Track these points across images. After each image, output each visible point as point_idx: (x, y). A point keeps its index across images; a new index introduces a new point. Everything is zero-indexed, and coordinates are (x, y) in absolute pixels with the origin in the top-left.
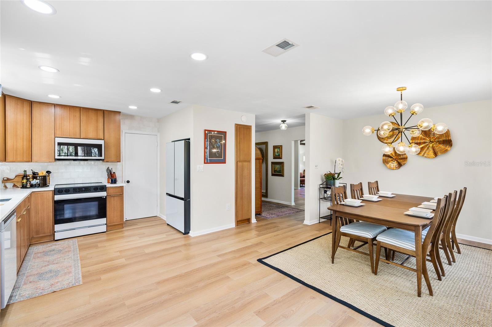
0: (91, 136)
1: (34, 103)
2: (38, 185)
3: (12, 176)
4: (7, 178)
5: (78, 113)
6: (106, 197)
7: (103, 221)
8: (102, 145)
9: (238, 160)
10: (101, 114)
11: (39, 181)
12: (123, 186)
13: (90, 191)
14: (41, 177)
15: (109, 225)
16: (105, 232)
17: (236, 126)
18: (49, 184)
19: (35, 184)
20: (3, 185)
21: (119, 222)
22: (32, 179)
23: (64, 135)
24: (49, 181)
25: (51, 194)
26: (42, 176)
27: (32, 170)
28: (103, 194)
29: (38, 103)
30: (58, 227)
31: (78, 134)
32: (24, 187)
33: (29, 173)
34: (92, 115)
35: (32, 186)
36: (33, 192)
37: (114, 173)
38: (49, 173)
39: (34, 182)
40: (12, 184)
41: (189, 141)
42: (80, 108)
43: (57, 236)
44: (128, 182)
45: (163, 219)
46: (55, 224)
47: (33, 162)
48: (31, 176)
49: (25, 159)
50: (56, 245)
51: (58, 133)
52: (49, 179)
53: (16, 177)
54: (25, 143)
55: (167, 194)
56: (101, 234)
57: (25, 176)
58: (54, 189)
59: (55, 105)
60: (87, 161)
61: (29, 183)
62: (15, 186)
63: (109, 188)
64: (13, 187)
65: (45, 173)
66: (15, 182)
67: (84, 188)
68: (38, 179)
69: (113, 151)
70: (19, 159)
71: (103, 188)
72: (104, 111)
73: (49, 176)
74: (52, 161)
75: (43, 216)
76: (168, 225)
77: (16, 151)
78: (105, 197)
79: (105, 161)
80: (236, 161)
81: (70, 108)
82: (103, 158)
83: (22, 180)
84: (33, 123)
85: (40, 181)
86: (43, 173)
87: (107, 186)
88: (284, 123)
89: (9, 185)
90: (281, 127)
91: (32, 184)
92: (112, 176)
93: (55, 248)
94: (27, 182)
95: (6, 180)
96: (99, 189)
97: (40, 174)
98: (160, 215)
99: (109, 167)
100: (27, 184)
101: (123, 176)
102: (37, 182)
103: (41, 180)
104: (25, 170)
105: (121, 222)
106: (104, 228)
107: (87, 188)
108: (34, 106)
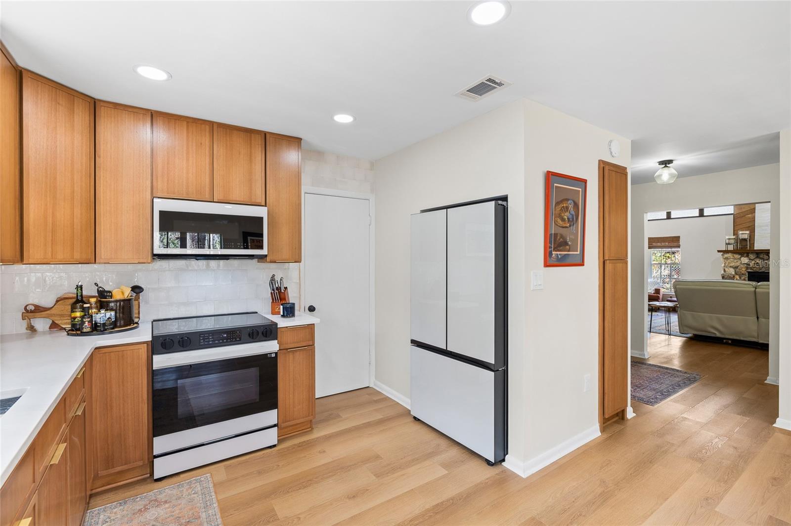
0: (236, 195)
1: (102, 104)
2: (111, 324)
3: (47, 301)
4: (36, 306)
5: (207, 134)
6: (276, 353)
7: (270, 417)
8: (262, 218)
9: (606, 258)
10: (258, 141)
11: (113, 313)
12: (314, 324)
13: (240, 340)
14: (118, 304)
15: (283, 425)
16: (274, 446)
17: (602, 166)
18: (139, 318)
19: (104, 324)
20: (24, 324)
21: (307, 417)
22: (97, 308)
23: (174, 194)
24: (137, 312)
26: (120, 301)
27: (96, 284)
28: (270, 347)
29: (111, 106)
30: (161, 443)
31: (207, 189)
32: (76, 330)
33: (90, 291)
34: (239, 142)
35: (96, 329)
36: (96, 348)
37: (286, 288)
38: (137, 290)
39: (102, 316)
40: (48, 320)
41: (505, 202)
42: (211, 124)
43: (161, 468)
44: (312, 309)
45: (387, 399)
46: (155, 436)
47: (99, 263)
48: (93, 300)
49: (77, 256)
51: (160, 185)
52: (137, 308)
53: (57, 301)
54: (77, 211)
55: (413, 342)
57: (79, 301)
58: (153, 337)
59: (154, 116)
61: (89, 322)
62: (54, 326)
63: (283, 330)
64: (50, 328)
65: (127, 293)
66: (54, 315)
67: (224, 332)
68: (112, 310)
69: (284, 234)
70: (60, 256)
71: (268, 332)
72: (265, 134)
73: (137, 298)
74: (145, 261)
75: (124, 414)
76: (415, 418)
78: (273, 355)
79: (268, 259)
80: (602, 260)
81: (188, 122)
82: (264, 252)
83: (72, 311)
84: (99, 157)
85: (116, 313)
86: (123, 293)
87: (278, 327)
88: (666, 166)
89: (41, 324)
90: (660, 176)
91: (96, 323)
92: (282, 296)
94: (82, 317)
95: (32, 312)
96: (260, 334)
97: (117, 296)
98: (375, 385)
99: (274, 275)
100: (83, 323)
101: (300, 295)
102: (109, 318)
103: (118, 311)
104: (80, 284)
105: (309, 416)
106: (271, 437)
107: (233, 331)
108: (102, 112)
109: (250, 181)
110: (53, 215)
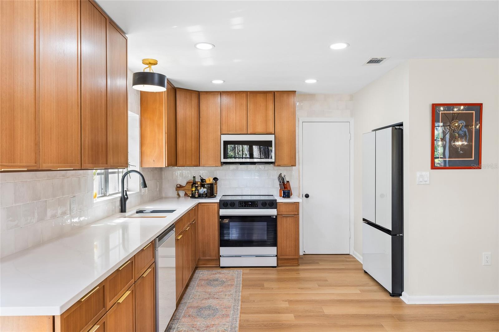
0: (259, 130)
1: (202, 93)
2: (205, 194)
3: (184, 183)
4: (180, 185)
5: (245, 99)
6: (276, 216)
7: (273, 250)
8: (271, 141)
10: (270, 97)
11: (206, 189)
12: (299, 202)
13: (257, 207)
14: (208, 185)
15: (281, 257)
16: (275, 267)
18: (217, 194)
19: (203, 194)
20: (176, 193)
21: (294, 256)
22: (200, 187)
23: (230, 131)
24: (216, 190)
25: (216, 206)
26: (209, 184)
27: (200, 176)
28: (272, 212)
29: (205, 93)
30: (224, 251)
31: (245, 128)
32: (193, 197)
33: (198, 180)
34: (260, 99)
35: (200, 196)
36: (199, 203)
37: (288, 182)
38: (216, 180)
39: (202, 190)
40: (183, 191)
41: (401, 127)
42: (246, 92)
43: (224, 262)
44: (307, 196)
45: (358, 261)
46: (221, 246)
47: (201, 166)
48: (199, 183)
49: (193, 163)
50: (220, 273)
51: (224, 128)
52: (216, 188)
53: (187, 183)
54: (193, 143)
55: (364, 220)
56: (270, 268)
57: (194, 183)
58: (220, 200)
59: (221, 93)
60: (255, 164)
61: (197, 192)
62: (186, 194)
63: (280, 204)
64: (185, 195)
65: (212, 181)
66: (186, 190)
67: (250, 202)
68: (206, 188)
69: (285, 150)
70: (188, 163)
71: (272, 204)
72: (274, 92)
73: (216, 183)
74: (218, 165)
75: (209, 234)
76: (366, 272)
77: (186, 153)
78: (274, 217)
79: (276, 164)
81: (236, 94)
82: (273, 160)
83: (192, 188)
84: (201, 118)
85: (207, 190)
86: (210, 180)
87: (277, 202)
89: (182, 193)
91: (200, 193)
92: (286, 186)
93: (219, 277)
94: (195, 190)
95: (179, 187)
96: (268, 204)
97: (208, 182)
98: (354, 254)
99: (281, 174)
100: (195, 193)
101: (299, 187)
102: (204, 191)
103: (208, 189)
104: (194, 176)
105: (295, 256)
106: (273, 262)
107: (254, 202)
108: (202, 97)
109: (266, 121)
110: (186, 146)
